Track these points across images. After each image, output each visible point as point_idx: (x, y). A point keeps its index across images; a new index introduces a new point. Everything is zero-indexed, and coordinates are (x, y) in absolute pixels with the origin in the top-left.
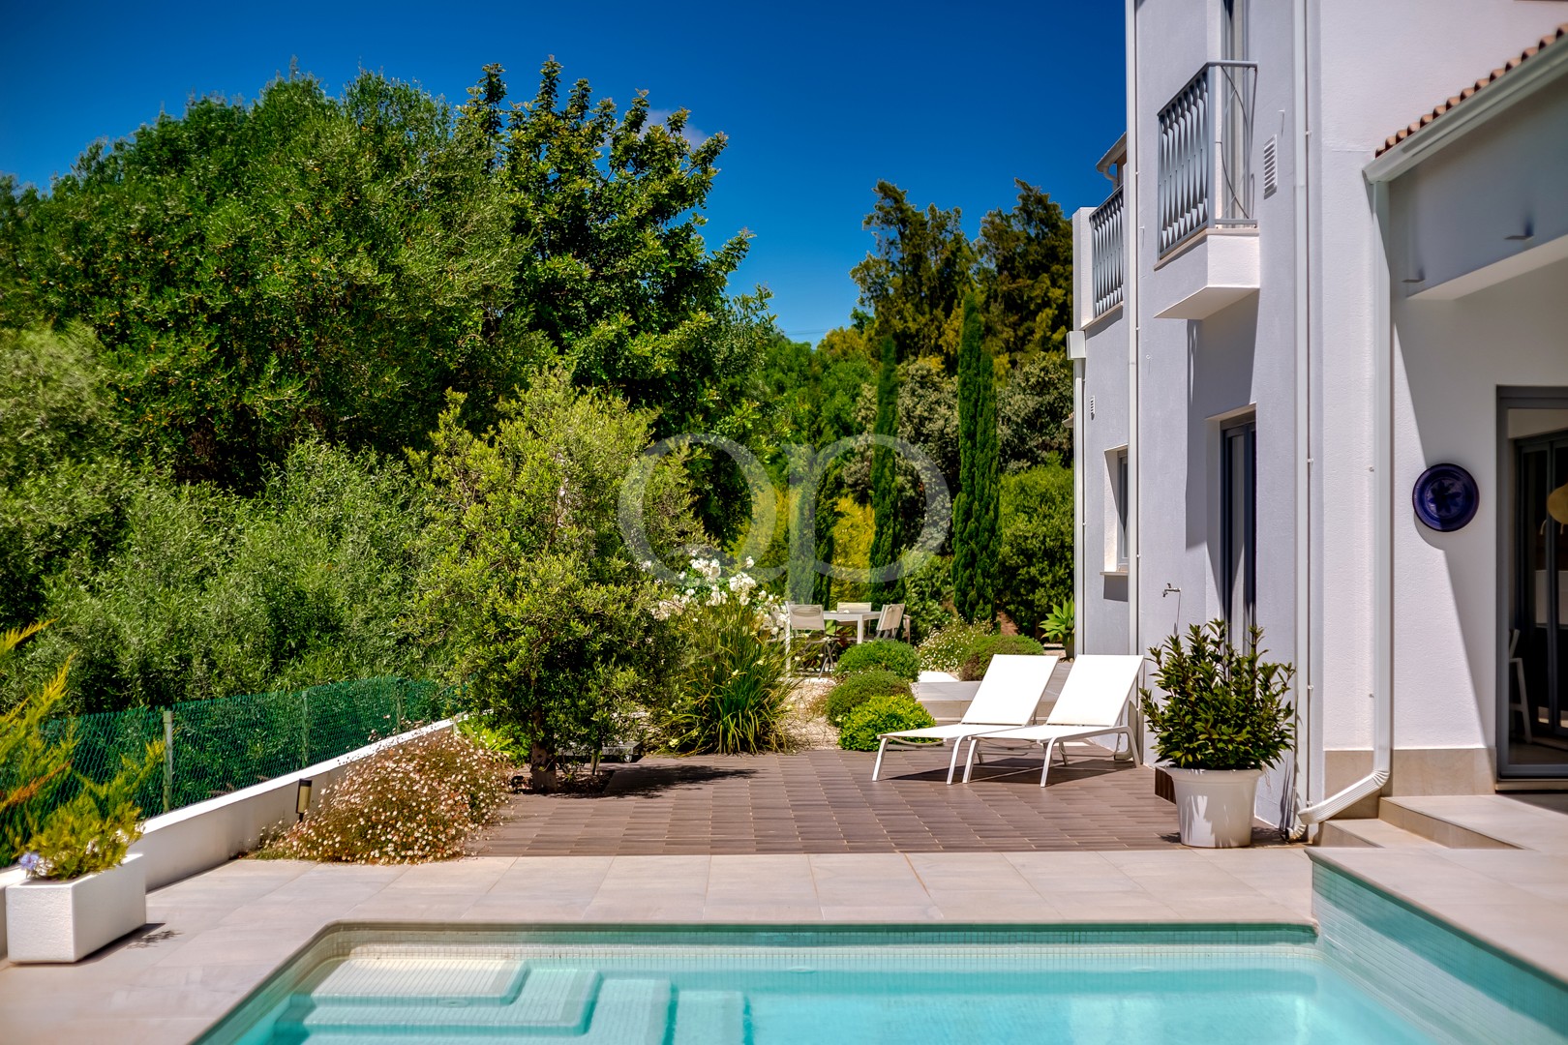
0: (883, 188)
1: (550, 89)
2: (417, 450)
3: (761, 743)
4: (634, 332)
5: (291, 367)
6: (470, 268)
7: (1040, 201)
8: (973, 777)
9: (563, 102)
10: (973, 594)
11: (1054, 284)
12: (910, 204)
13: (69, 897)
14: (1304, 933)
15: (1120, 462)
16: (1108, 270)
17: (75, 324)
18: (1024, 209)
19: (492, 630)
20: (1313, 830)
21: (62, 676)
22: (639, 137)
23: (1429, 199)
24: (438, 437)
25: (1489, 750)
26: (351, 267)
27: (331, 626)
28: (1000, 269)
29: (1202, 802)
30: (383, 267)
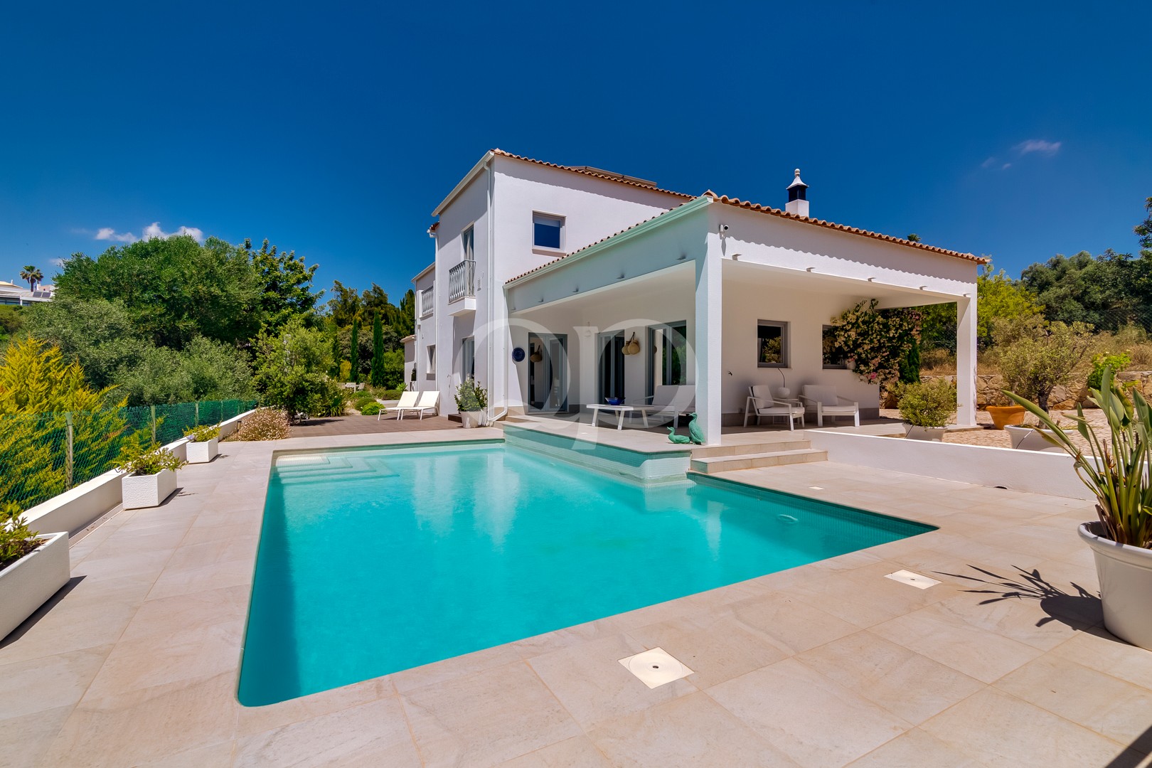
0: (336, 282)
1: (266, 247)
2: (252, 338)
3: (343, 414)
4: (293, 313)
5: (191, 317)
6: (247, 293)
7: (378, 288)
8: (403, 418)
9: (269, 250)
10: (377, 381)
11: (382, 309)
12: (343, 287)
13: (207, 445)
14: (502, 440)
15: (432, 349)
16: (428, 304)
17: (116, 299)
18: (374, 290)
19: (279, 385)
20: (491, 424)
21: (125, 400)
22: (291, 263)
23: (517, 293)
24: (260, 336)
25: (524, 407)
26: (212, 289)
27: (215, 386)
28: (368, 304)
29: (468, 419)
30: (223, 291)
